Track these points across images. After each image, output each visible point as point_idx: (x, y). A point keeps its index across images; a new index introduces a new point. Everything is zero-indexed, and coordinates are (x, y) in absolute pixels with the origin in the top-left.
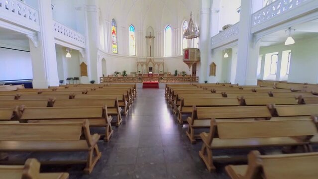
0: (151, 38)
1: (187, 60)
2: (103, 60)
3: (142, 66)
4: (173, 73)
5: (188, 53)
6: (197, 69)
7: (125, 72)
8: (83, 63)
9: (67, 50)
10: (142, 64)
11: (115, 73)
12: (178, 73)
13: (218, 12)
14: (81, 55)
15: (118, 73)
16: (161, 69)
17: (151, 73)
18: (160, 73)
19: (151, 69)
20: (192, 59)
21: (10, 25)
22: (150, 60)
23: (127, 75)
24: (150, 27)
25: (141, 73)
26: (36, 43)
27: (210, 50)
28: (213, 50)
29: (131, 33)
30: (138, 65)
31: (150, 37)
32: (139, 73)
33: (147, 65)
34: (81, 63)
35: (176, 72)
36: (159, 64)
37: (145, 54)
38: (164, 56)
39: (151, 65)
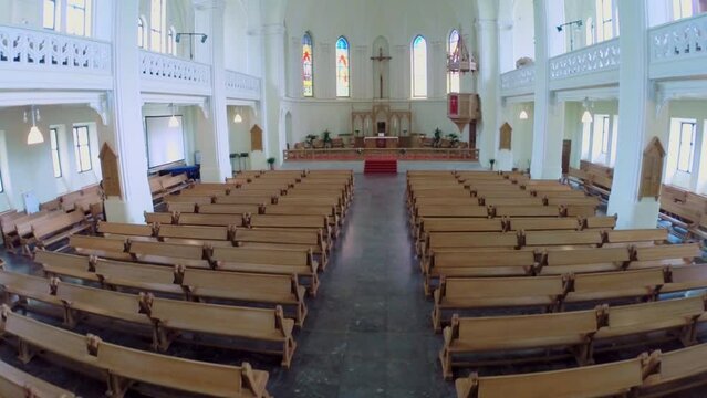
0: (383, 61)
1: (455, 116)
2: (288, 115)
3: (363, 118)
4: (431, 135)
5: (456, 102)
6: (477, 133)
7: (327, 134)
8: (256, 126)
9: (236, 110)
10: (363, 116)
11: (309, 137)
12: (443, 137)
13: (510, 27)
14: (253, 113)
15: (313, 138)
16: (405, 126)
17: (381, 135)
18: (402, 135)
19: (382, 127)
20: (464, 116)
21: (188, 98)
22: (381, 107)
23: (330, 140)
24: (381, 37)
25: (360, 135)
26: (206, 113)
27: (498, 100)
28: (504, 99)
29: (341, 52)
30: (353, 118)
31: (381, 59)
32: (355, 134)
33: (373, 119)
34: (251, 127)
35: (437, 133)
36: (399, 115)
37: (369, 94)
38: (412, 98)
39: (381, 118)
